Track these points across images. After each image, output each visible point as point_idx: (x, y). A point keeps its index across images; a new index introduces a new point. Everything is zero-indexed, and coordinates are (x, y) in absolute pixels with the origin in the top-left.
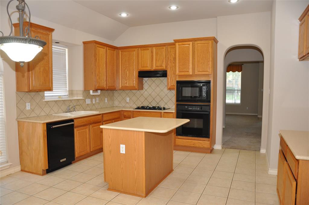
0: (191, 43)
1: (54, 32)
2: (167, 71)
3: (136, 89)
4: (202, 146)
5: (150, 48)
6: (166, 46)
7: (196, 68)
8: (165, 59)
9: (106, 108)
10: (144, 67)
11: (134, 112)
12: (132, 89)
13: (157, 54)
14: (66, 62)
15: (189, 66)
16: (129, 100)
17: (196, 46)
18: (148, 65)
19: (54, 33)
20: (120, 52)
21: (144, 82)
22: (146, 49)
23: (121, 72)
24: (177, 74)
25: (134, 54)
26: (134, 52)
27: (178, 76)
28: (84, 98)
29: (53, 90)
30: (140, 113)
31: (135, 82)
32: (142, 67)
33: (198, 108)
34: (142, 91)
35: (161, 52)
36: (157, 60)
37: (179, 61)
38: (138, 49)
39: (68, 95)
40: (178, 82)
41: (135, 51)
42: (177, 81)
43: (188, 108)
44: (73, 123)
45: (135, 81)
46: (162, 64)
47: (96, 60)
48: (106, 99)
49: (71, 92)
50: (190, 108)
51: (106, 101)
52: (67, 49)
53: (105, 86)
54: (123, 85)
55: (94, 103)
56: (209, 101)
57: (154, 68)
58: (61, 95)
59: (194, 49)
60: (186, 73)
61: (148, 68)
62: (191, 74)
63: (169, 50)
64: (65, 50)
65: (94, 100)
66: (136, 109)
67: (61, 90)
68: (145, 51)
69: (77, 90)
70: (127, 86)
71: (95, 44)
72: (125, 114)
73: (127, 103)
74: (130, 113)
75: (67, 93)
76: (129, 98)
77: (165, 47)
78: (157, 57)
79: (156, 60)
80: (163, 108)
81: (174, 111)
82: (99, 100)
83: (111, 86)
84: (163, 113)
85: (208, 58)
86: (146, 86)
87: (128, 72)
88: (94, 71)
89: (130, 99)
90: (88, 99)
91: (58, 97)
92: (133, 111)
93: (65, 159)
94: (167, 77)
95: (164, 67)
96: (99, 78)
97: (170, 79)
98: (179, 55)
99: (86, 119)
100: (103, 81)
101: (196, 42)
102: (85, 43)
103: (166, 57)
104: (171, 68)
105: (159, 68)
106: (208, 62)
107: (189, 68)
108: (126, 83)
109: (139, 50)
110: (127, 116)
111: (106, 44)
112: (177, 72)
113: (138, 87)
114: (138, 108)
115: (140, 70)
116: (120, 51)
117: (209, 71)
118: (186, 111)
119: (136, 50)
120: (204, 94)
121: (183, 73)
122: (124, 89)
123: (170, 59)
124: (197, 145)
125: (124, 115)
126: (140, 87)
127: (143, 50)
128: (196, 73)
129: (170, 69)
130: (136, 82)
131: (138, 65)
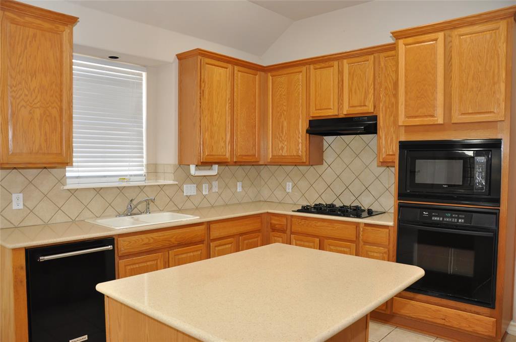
0: (441, 35)
1: (76, 26)
2: (377, 116)
3: (303, 164)
4: (470, 327)
5: (336, 63)
6: (376, 55)
7: (455, 107)
8: (373, 86)
9: (240, 204)
10: (321, 109)
11: (293, 219)
13: (352, 75)
14: (142, 102)
15: (435, 99)
16: (291, 187)
17: (456, 42)
18: (332, 104)
19: (76, 29)
20: (270, 78)
21: (325, 145)
22: (327, 64)
23: (271, 123)
24: (400, 124)
25: (299, 79)
26: (300, 76)
27: (404, 128)
28: (177, 183)
29: (74, 164)
30: (307, 222)
31: (302, 146)
32: (316, 110)
33: (458, 218)
35: (361, 71)
36: (353, 91)
37: (405, 87)
38: (308, 66)
39: (145, 175)
40: (403, 146)
41: (301, 72)
42: (400, 142)
43: (430, 216)
45: (302, 143)
46: (364, 102)
47: (202, 93)
48: (239, 184)
49: (153, 169)
50: (435, 216)
51: (239, 189)
52: (144, 74)
53: (228, 155)
54: (275, 154)
55: (205, 192)
56: (497, 201)
57: (346, 111)
58: (127, 176)
59: (451, 52)
60: (427, 121)
61: (332, 111)
62: (440, 121)
63: (382, 64)
64: (141, 75)
65: (205, 187)
66: (299, 211)
67: (127, 164)
68: (325, 71)
69: (164, 164)
70: (283, 155)
71: (200, 57)
72: (273, 222)
73: (288, 193)
74: (285, 220)
75: (143, 170)
76: (291, 184)
77: (372, 56)
78: (352, 83)
79: (350, 91)
80: (368, 210)
81: (391, 224)
82: (219, 188)
83: (246, 156)
84: (362, 226)
85: (494, 73)
86: (329, 156)
87: (285, 124)
88: (199, 120)
89: (295, 185)
90: (189, 186)
91: (117, 179)
92: (292, 216)
94: (376, 133)
95: (369, 109)
96: (212, 137)
97: (386, 138)
98: (406, 70)
99: (155, 235)
100: (222, 144)
101: (456, 32)
102: (180, 57)
103: (376, 83)
104: (388, 110)
105: (357, 111)
106: (494, 84)
107: (434, 107)
108: (282, 148)
109: (310, 69)
110: (277, 226)
111: (231, 58)
112: (402, 120)
113: (308, 157)
114: (305, 209)
115: (313, 117)
116: (269, 74)
117: (495, 111)
118: (425, 224)
119: (304, 69)
120: (480, 179)
121: (417, 121)
122: (279, 162)
123: (386, 88)
124: (455, 324)
125: (271, 223)
126: (316, 158)
127: (320, 68)
128: (457, 118)
129: (386, 111)
130: (304, 146)
131: (308, 105)
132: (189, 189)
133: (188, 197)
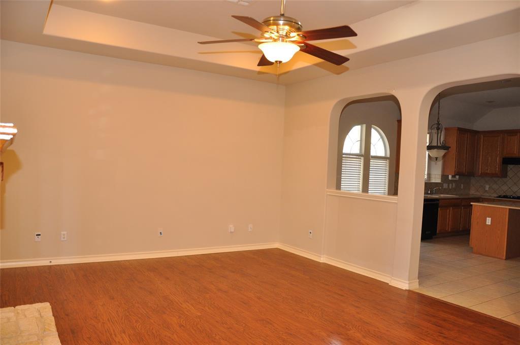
3: (499, 177)
5: (518, 134)
10: (509, 153)
12: (493, 175)
16: (488, 188)
18: (515, 152)
20: (482, 136)
21: (509, 169)
23: (481, 158)
26: (499, 138)
28: (442, 182)
31: (498, 169)
32: (507, 153)
34: (504, 179)
41: (500, 136)
44: (438, 202)
47: (457, 146)
49: (429, 176)
53: (464, 172)
54: (483, 172)
61: (515, 155)
66: (497, 197)
69: (435, 174)
70: (488, 172)
71: (457, 130)
73: (486, 191)
76: (488, 186)
82: (456, 185)
83: (471, 172)
86: (510, 174)
87: (490, 158)
88: (455, 157)
89: (490, 187)
90: (446, 184)
92: (494, 199)
93: (429, 232)
96: (459, 164)
102: (446, 129)
108: (487, 170)
109: (504, 135)
113: (500, 174)
114: (500, 197)
122: (484, 175)
126: (504, 174)
127: (510, 135)
131: (502, 151)
132: (445, 186)
133: (445, 189)
